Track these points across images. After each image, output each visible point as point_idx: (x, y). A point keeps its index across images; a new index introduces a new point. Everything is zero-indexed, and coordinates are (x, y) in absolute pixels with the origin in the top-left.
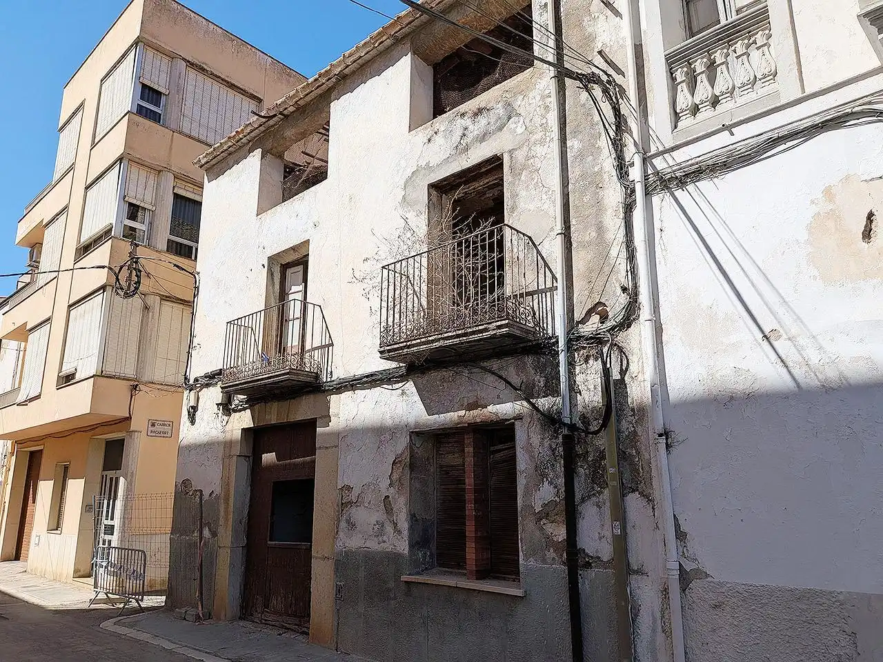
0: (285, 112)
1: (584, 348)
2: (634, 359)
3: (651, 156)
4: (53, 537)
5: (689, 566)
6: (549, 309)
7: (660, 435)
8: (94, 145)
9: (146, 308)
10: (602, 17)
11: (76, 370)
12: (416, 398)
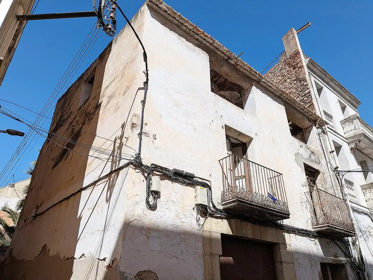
12: (320, 247)
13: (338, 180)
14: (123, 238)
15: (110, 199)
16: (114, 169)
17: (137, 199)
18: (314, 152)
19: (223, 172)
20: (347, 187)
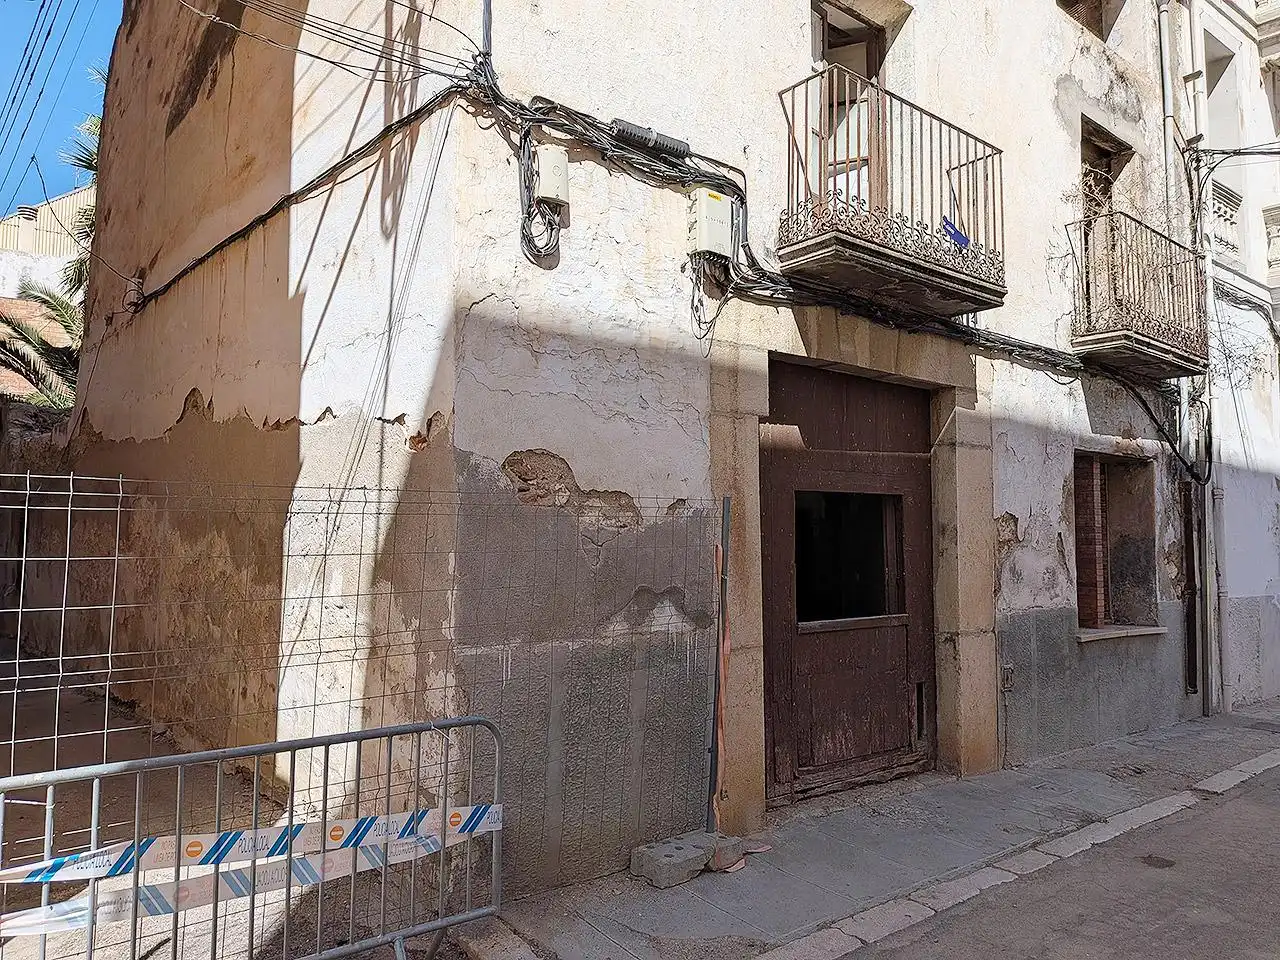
12: (1083, 406)
13: (1190, 184)
14: (456, 354)
15: (397, 227)
16: (396, 118)
17: (491, 225)
18: (1129, 74)
19: (792, 143)
20: (1215, 212)
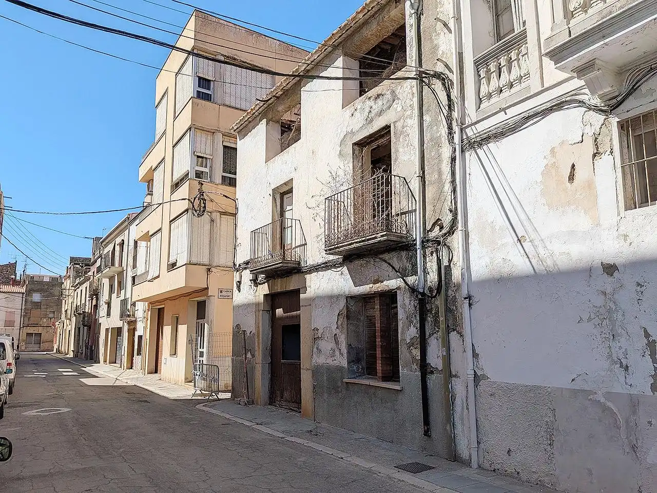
0: (277, 95)
1: (430, 247)
2: (455, 253)
3: (465, 127)
4: (174, 359)
5: (479, 373)
6: (414, 222)
7: (465, 298)
8: (175, 118)
9: (212, 221)
10: (442, 34)
11: (177, 260)
12: (348, 277)
